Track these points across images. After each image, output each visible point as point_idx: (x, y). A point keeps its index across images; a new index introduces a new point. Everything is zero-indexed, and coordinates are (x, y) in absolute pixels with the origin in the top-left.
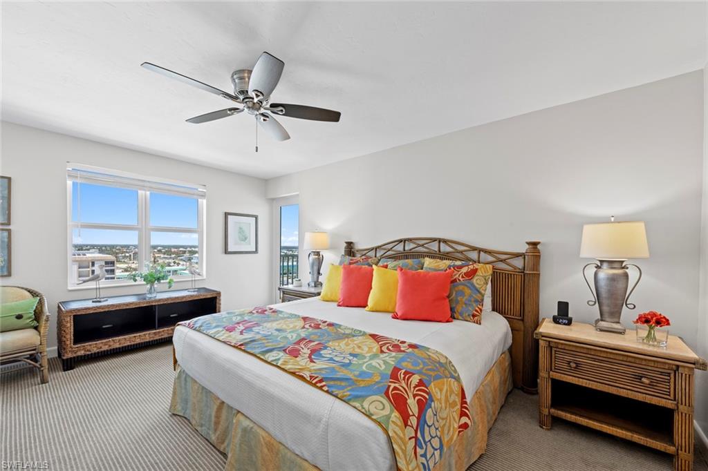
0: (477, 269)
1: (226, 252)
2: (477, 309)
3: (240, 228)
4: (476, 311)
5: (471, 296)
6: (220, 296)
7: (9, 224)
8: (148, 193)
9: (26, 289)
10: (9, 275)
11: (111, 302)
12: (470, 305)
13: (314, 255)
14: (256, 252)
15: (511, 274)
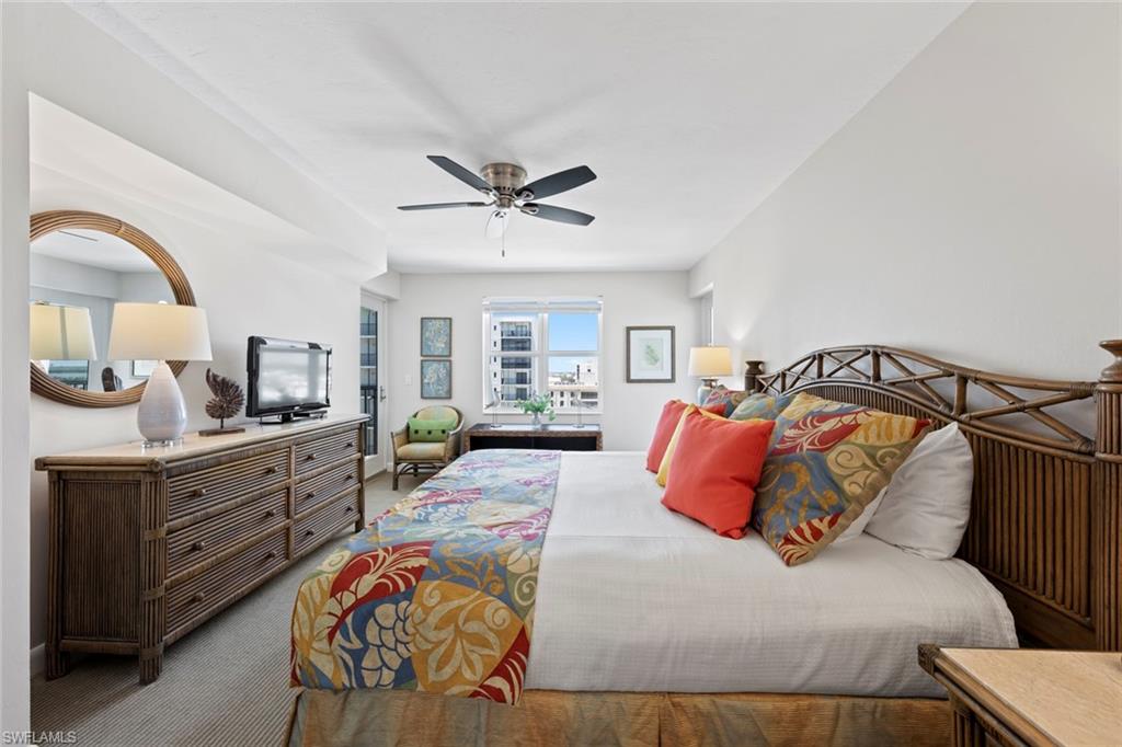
0: (857, 425)
1: (629, 380)
2: (804, 526)
3: (649, 347)
4: (800, 532)
5: (806, 492)
6: (600, 437)
7: (450, 355)
8: (546, 315)
9: (454, 409)
10: (450, 398)
11: (504, 428)
12: (793, 511)
13: (706, 385)
14: (672, 380)
15: (1053, 458)
